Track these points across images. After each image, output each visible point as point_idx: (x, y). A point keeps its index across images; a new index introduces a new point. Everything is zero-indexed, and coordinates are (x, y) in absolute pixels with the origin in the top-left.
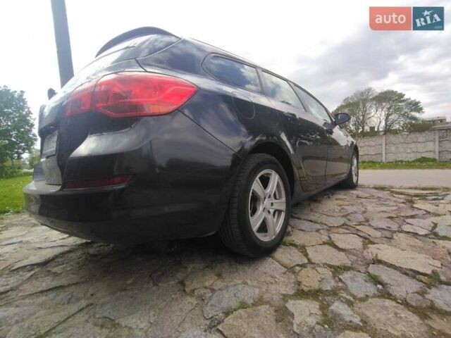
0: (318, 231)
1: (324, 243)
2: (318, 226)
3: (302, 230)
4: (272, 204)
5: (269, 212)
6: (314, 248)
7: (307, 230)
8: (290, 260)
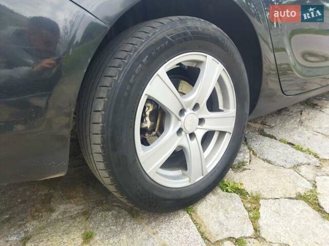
0: (296, 167)
1: (299, 197)
2: (301, 157)
3: (269, 162)
4: (201, 121)
5: (192, 135)
6: (274, 205)
7: (278, 162)
8: (221, 224)
